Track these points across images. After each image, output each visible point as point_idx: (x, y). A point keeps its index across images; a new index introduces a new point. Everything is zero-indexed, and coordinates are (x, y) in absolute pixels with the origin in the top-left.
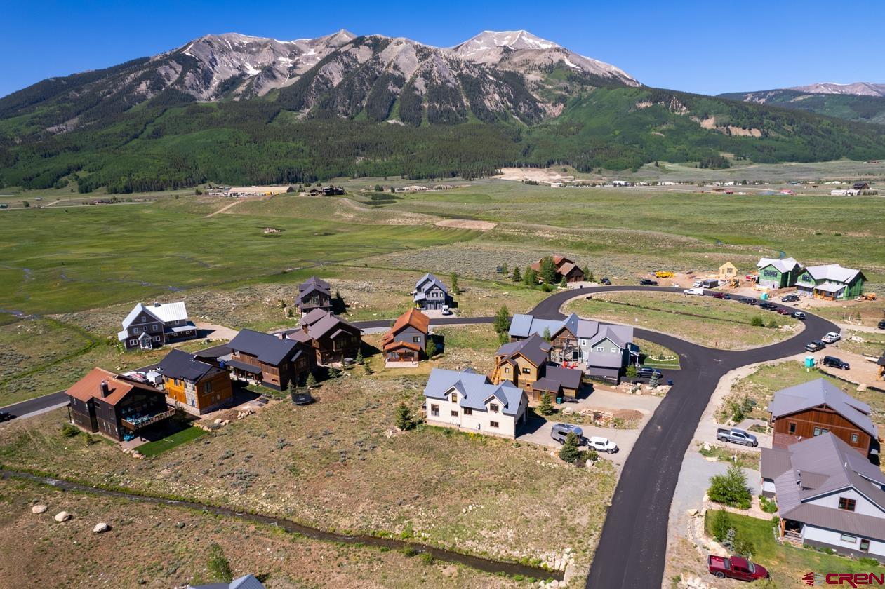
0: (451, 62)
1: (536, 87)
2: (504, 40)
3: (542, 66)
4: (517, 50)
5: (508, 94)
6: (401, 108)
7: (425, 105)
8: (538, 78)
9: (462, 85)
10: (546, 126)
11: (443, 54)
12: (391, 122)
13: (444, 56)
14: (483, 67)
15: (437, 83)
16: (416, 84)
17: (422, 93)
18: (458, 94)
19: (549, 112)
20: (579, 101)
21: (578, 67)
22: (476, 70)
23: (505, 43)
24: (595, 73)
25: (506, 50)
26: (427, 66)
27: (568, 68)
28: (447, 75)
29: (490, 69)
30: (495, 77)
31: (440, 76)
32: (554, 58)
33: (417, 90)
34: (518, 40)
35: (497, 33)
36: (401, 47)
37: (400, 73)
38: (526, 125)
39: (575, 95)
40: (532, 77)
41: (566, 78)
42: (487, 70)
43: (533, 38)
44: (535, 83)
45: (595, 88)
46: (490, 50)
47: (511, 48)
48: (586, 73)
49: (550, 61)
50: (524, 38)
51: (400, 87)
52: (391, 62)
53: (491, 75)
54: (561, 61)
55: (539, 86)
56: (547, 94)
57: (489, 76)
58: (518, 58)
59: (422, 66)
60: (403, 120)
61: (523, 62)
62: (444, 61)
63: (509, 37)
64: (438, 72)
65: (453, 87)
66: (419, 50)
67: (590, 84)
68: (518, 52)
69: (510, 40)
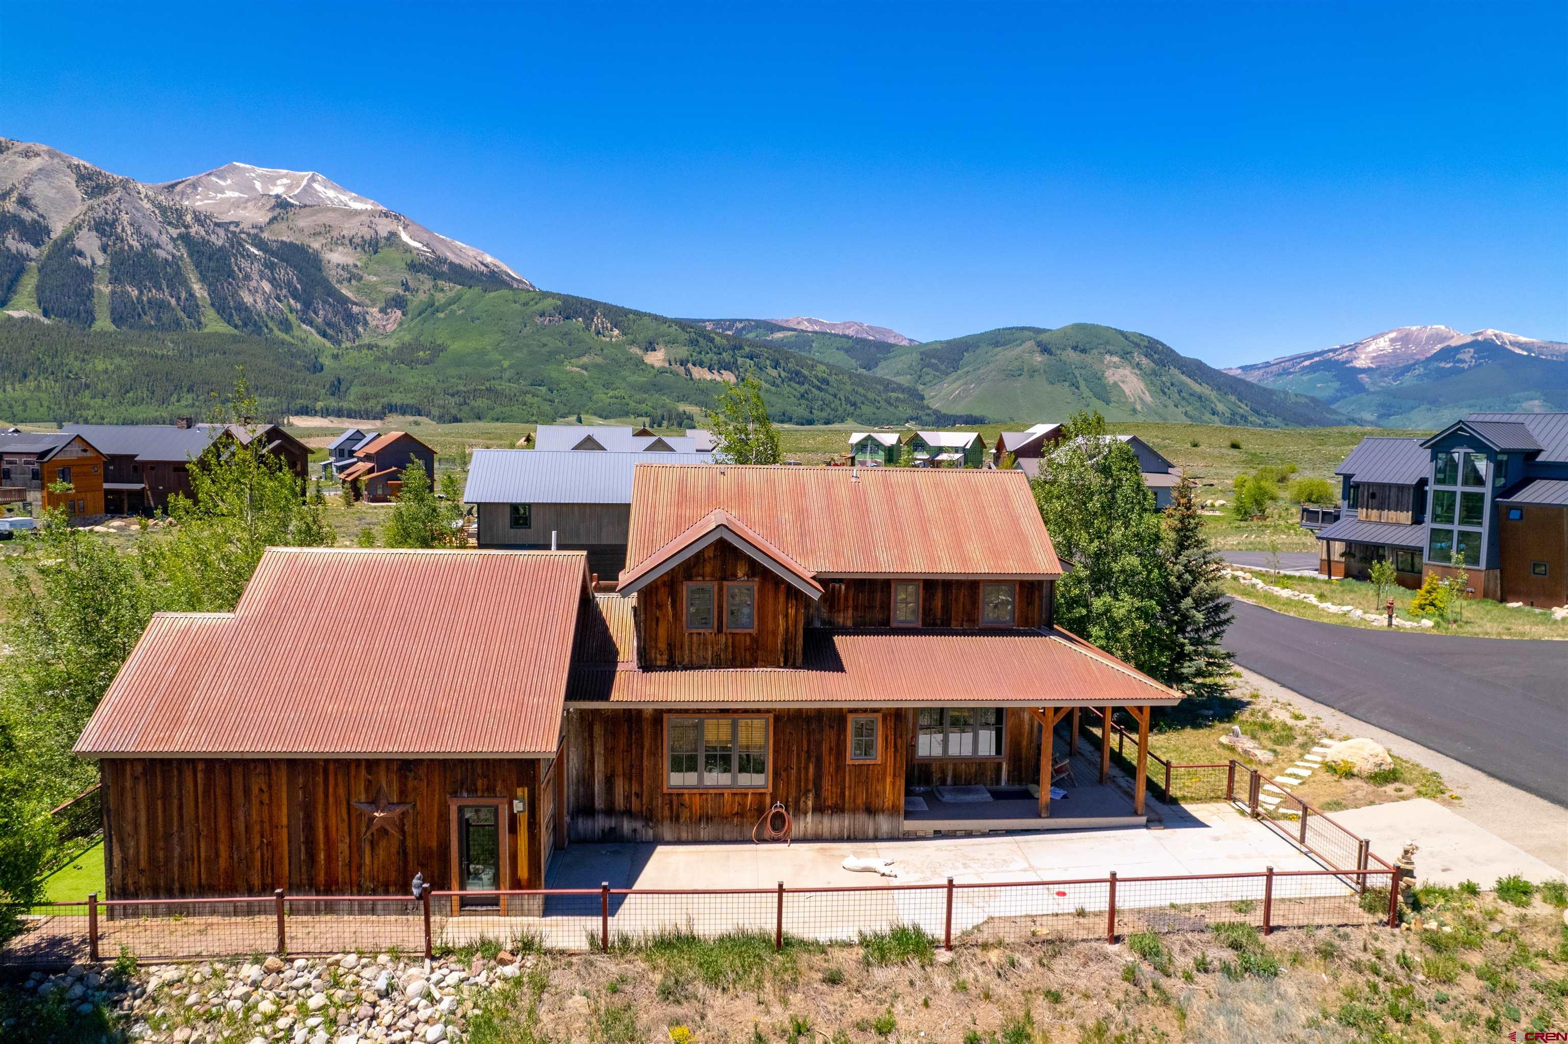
0: (163, 210)
1: (346, 275)
2: (275, 185)
3: (357, 240)
4: (305, 206)
5: (289, 284)
6: (40, 289)
7: (102, 287)
8: (350, 261)
9: (191, 255)
10: (370, 347)
11: (143, 190)
12: (16, 314)
13: (146, 196)
14: (232, 228)
15: (131, 247)
16: (79, 244)
17: (94, 264)
18: (178, 272)
19: (375, 323)
20: (430, 308)
21: (425, 249)
22: (221, 232)
23: (278, 190)
24: (457, 261)
25: (282, 204)
26: (105, 209)
27: (408, 249)
28: (155, 234)
29: (248, 234)
30: (260, 249)
31: (138, 231)
32: (379, 228)
33: (81, 254)
34: (304, 189)
35: (260, 170)
36: (35, 163)
37: (36, 216)
38: (328, 344)
39: (422, 297)
40: (337, 257)
41: (404, 266)
42: (243, 236)
43: (334, 188)
44: (343, 269)
45: (459, 287)
46: (248, 200)
47: (291, 201)
48: (441, 260)
49: (372, 232)
50: (316, 185)
51: (37, 245)
52: (11, 190)
53: (252, 245)
54: (393, 235)
55: (353, 276)
56: (368, 290)
57: (248, 246)
58: (309, 219)
59: (91, 208)
60: (46, 314)
61: (318, 230)
62: (146, 205)
63: (285, 181)
64: (131, 225)
65: (170, 258)
66: (83, 177)
67: (450, 280)
68: (307, 209)
69: (289, 187)
